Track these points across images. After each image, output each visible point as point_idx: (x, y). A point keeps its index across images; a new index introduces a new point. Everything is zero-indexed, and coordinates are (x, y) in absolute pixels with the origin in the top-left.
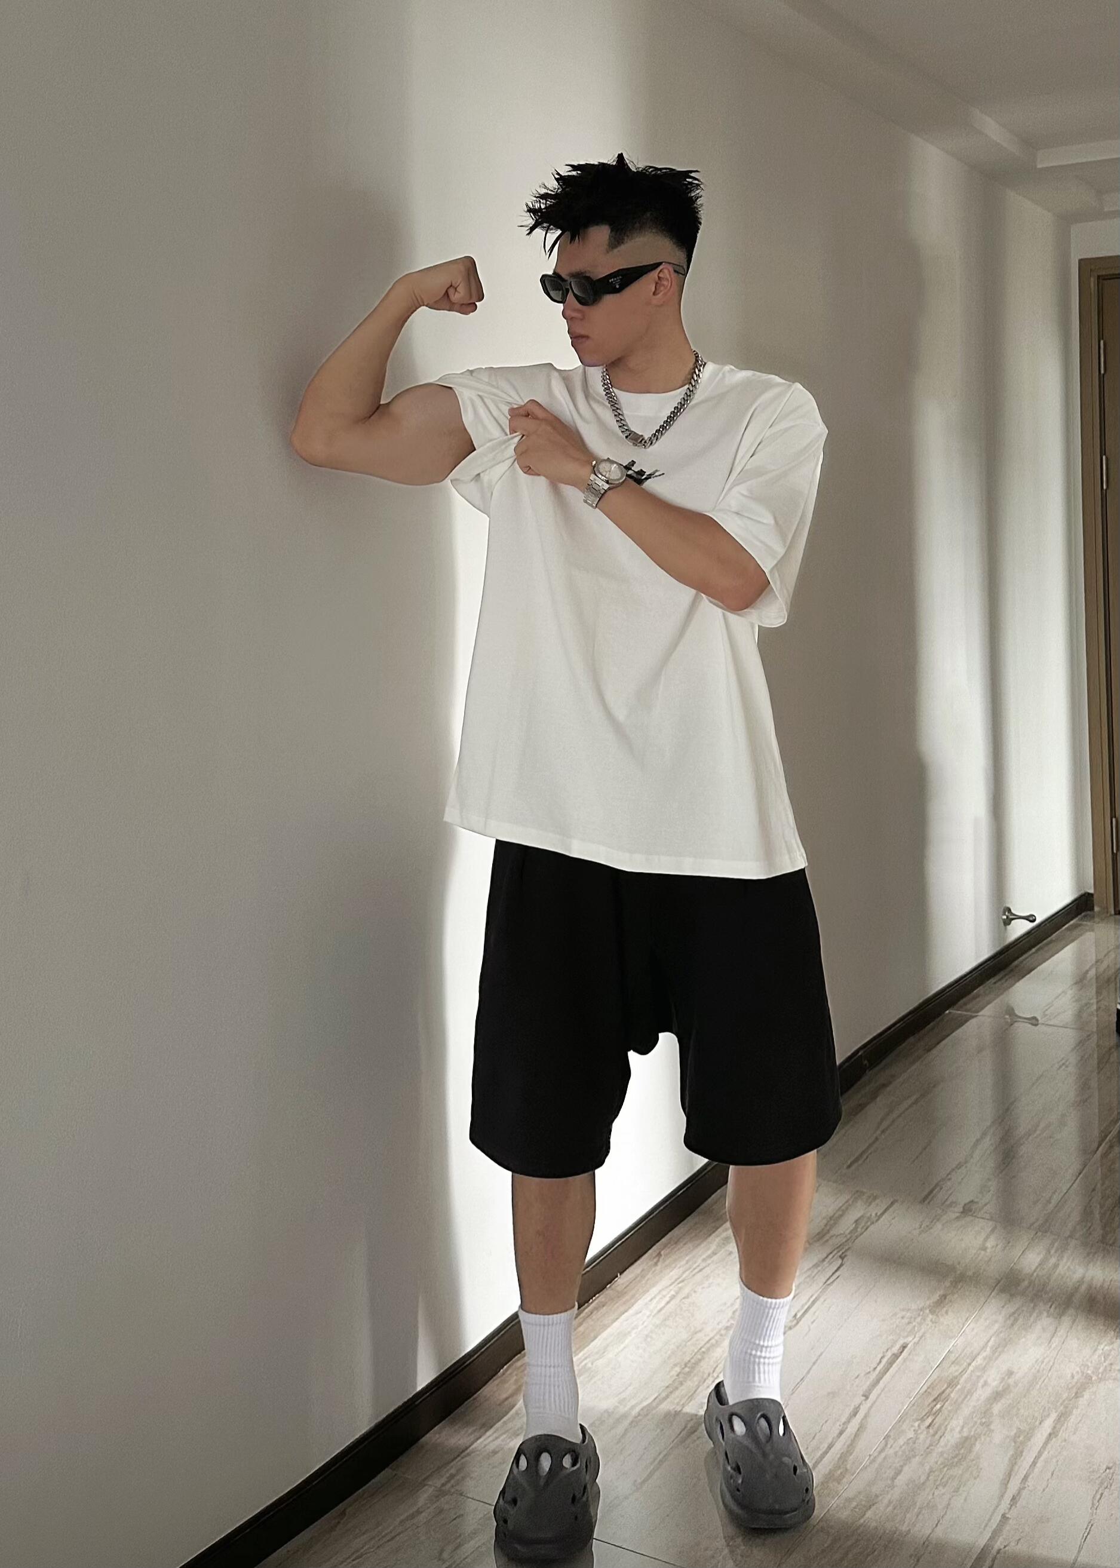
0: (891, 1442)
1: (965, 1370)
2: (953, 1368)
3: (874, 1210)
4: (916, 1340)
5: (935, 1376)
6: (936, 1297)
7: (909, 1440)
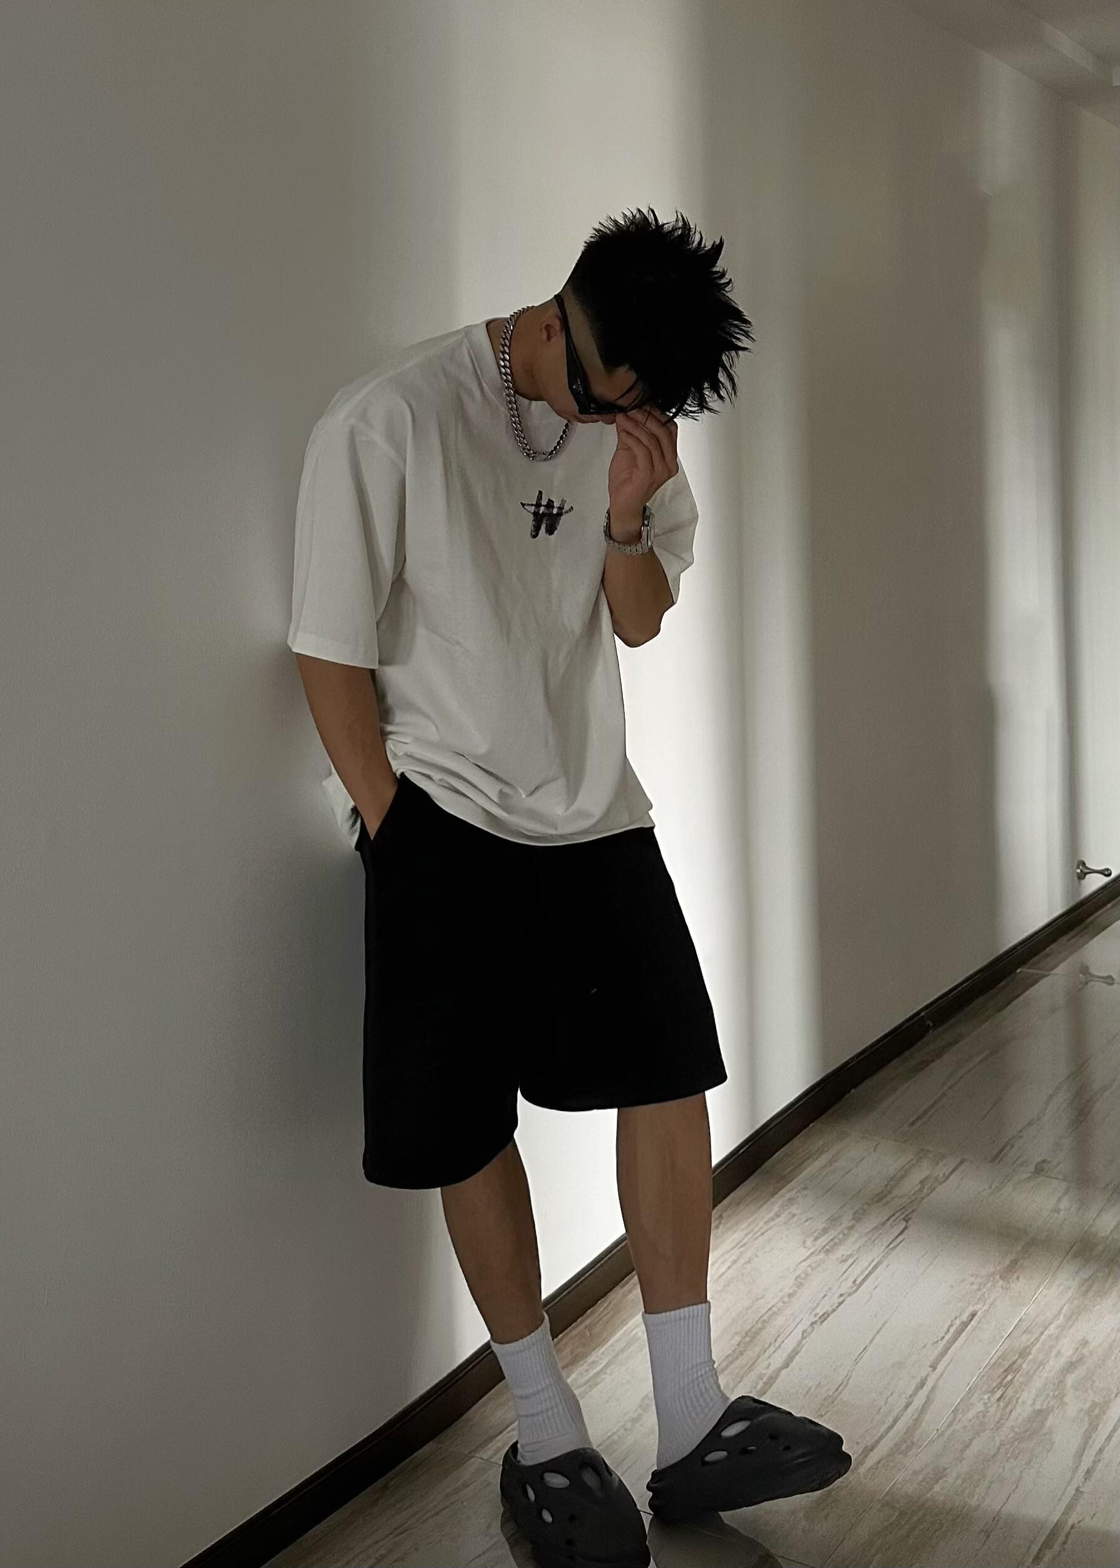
0: (959, 1416)
1: (1037, 1339)
2: (1024, 1338)
3: (941, 1171)
4: (985, 1308)
5: (1005, 1346)
6: (1007, 1262)
7: (979, 1413)
